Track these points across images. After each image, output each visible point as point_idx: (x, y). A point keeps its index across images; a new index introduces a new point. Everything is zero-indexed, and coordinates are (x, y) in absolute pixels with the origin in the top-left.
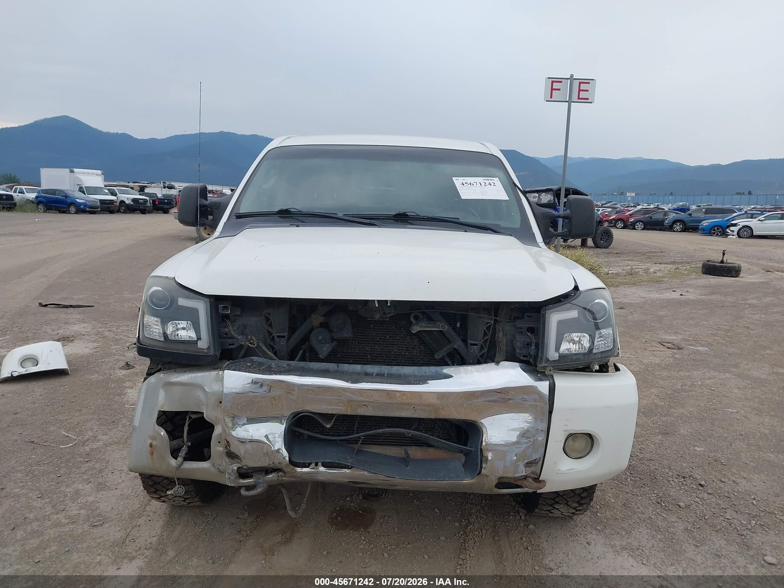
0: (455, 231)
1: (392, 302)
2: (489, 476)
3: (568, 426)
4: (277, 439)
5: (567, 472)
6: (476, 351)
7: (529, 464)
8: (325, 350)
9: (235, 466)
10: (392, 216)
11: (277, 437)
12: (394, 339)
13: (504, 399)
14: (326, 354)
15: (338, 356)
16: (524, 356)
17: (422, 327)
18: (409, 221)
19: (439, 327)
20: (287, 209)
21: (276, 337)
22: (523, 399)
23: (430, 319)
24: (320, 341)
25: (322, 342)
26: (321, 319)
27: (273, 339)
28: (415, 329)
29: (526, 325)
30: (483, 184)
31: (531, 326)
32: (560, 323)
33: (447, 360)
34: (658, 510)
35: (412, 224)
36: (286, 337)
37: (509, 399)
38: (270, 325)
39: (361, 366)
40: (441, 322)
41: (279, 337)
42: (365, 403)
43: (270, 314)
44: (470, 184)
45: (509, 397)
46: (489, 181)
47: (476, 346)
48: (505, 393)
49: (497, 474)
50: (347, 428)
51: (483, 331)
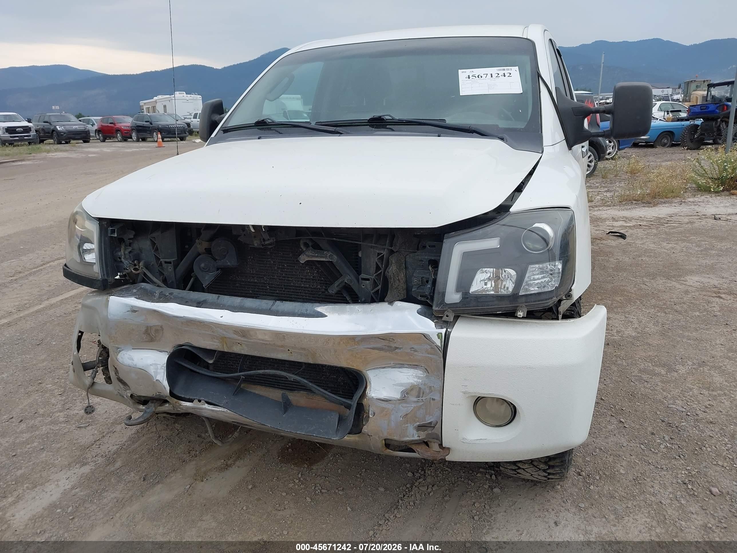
0: (427, 136)
1: (265, 227)
2: (371, 436)
3: (467, 387)
4: (159, 371)
5: (478, 442)
6: (369, 287)
7: (421, 427)
8: (207, 279)
9: (129, 393)
10: (367, 121)
11: (159, 368)
12: (292, 269)
13: (391, 347)
14: (207, 284)
15: (237, 285)
16: (421, 296)
17: (308, 256)
18: (388, 126)
19: (326, 257)
20: (264, 120)
21: (163, 263)
22: (413, 349)
23: (317, 247)
24: (203, 269)
25: (205, 270)
26: (205, 245)
27: (161, 265)
28: (303, 259)
29: (426, 257)
30: (494, 76)
31: (433, 258)
32: (466, 256)
33: (345, 296)
34: (679, 493)
35: (393, 130)
36: (172, 263)
37: (396, 348)
38: (157, 249)
39: (242, 299)
40: (328, 251)
41: (166, 262)
42: (238, 342)
43: (154, 238)
44: (478, 76)
45: (395, 345)
46: (504, 72)
47: (368, 282)
48: (391, 340)
49: (381, 435)
50: (249, 363)
51: (375, 264)
